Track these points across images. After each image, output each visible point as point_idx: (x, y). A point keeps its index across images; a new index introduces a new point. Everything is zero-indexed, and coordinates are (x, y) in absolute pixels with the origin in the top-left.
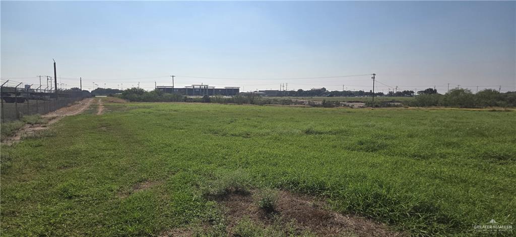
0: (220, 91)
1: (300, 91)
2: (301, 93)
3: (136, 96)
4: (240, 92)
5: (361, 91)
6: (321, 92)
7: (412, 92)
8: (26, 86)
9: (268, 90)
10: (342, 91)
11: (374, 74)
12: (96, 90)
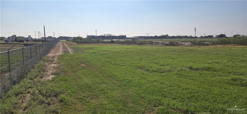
0: (117, 37)
1: (156, 36)
2: (156, 37)
3: (79, 40)
4: (127, 37)
5: (186, 36)
6: (166, 37)
7: (213, 36)
8: (29, 36)
9: (140, 36)
10: (177, 36)
11: (195, 28)
12: (59, 37)
